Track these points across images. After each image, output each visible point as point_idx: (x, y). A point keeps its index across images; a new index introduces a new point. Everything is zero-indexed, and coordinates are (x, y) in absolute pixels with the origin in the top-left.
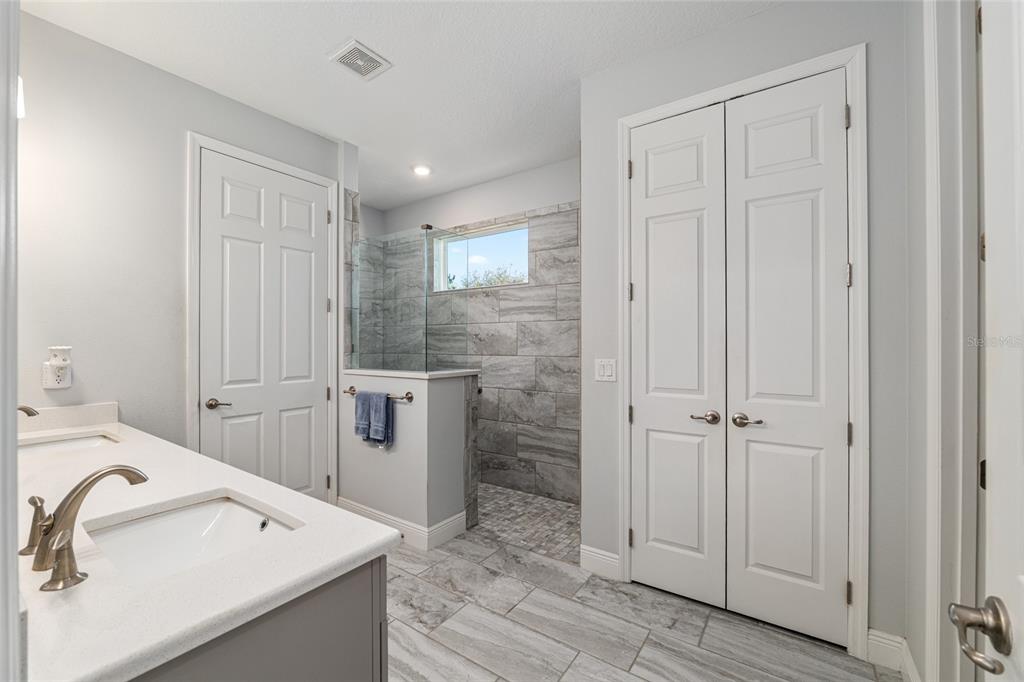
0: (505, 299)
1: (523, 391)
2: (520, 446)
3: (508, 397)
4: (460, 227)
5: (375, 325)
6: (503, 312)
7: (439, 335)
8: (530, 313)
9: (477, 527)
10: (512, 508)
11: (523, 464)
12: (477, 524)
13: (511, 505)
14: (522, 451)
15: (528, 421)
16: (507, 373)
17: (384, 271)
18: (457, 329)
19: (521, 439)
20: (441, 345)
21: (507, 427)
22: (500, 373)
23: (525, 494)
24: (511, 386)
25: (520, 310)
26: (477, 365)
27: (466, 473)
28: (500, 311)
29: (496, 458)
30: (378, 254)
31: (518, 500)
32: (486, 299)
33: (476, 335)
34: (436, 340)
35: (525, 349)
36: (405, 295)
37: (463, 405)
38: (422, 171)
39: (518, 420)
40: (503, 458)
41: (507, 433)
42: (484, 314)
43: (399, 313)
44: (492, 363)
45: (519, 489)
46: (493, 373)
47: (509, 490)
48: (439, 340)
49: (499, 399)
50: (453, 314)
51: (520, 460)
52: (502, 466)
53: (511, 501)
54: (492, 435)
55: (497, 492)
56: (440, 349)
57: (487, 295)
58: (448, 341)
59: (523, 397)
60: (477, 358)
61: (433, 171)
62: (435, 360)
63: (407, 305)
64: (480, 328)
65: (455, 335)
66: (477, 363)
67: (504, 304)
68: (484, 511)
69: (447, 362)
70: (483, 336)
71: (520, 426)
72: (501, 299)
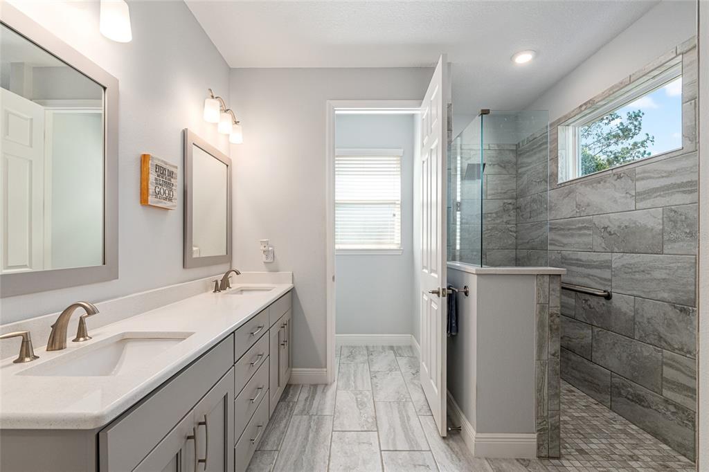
0: (643, 179)
1: (673, 305)
2: (667, 381)
3: (649, 310)
4: (585, 104)
5: (507, 223)
6: (640, 196)
7: (563, 229)
8: (684, 192)
9: (556, 462)
10: (633, 463)
11: (672, 409)
12: (558, 458)
13: (634, 458)
14: (669, 389)
15: (681, 349)
16: (648, 276)
17: (517, 171)
18: (583, 221)
19: (668, 373)
20: (565, 241)
21: (647, 351)
22: (637, 276)
23: (673, 453)
24: (653, 295)
25: (668, 189)
26: (606, 265)
27: (539, 390)
28: (638, 194)
29: (631, 387)
30: (511, 157)
31: (653, 458)
32: (618, 183)
33: (605, 228)
34: (559, 235)
35: (676, 245)
36: (533, 192)
37: (535, 308)
38: (524, 59)
39: (664, 344)
40: (642, 391)
41: (646, 358)
42: (615, 201)
43: (528, 210)
44: (625, 262)
45: (665, 441)
46: (628, 276)
47: (649, 436)
48: (563, 235)
49: (636, 311)
50: (578, 206)
51: (667, 401)
52: (639, 400)
53: (636, 452)
54: (625, 355)
55: (624, 432)
56: (565, 245)
57: (619, 177)
58: (572, 235)
59: (672, 313)
60: (607, 256)
61: (537, 53)
62: (560, 257)
63: (534, 201)
64: (609, 218)
65: (580, 229)
66: (606, 261)
67: (641, 186)
68: (584, 446)
69: (572, 259)
70: (613, 229)
71: (667, 353)
72: (637, 180)
